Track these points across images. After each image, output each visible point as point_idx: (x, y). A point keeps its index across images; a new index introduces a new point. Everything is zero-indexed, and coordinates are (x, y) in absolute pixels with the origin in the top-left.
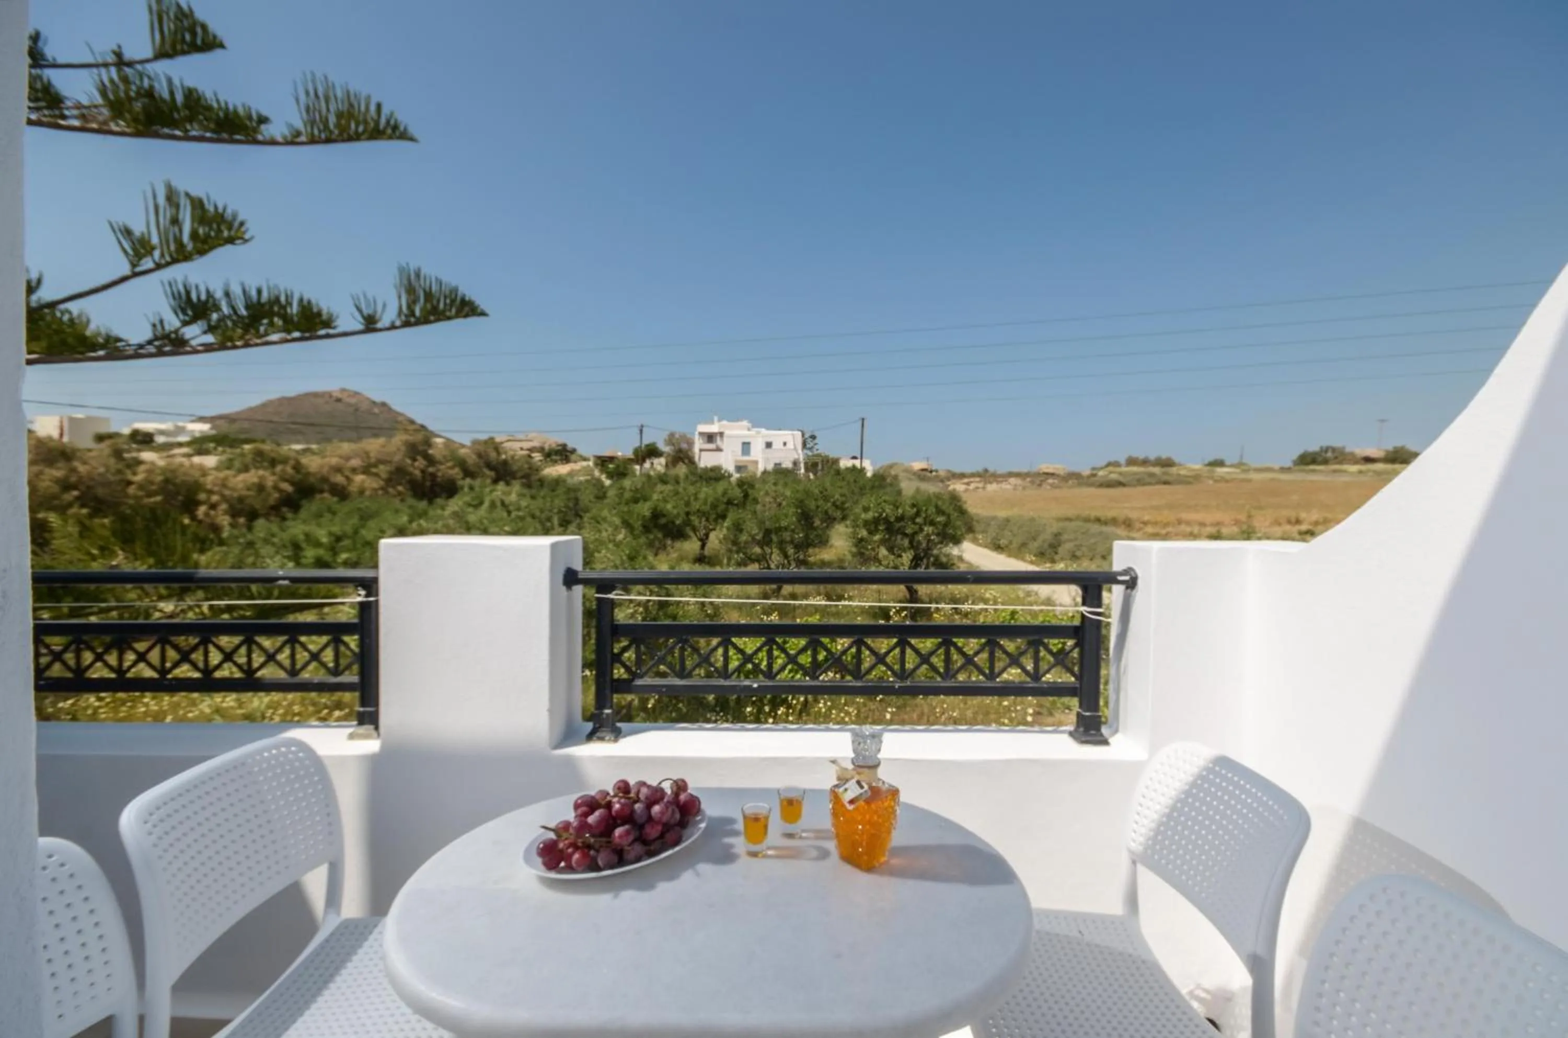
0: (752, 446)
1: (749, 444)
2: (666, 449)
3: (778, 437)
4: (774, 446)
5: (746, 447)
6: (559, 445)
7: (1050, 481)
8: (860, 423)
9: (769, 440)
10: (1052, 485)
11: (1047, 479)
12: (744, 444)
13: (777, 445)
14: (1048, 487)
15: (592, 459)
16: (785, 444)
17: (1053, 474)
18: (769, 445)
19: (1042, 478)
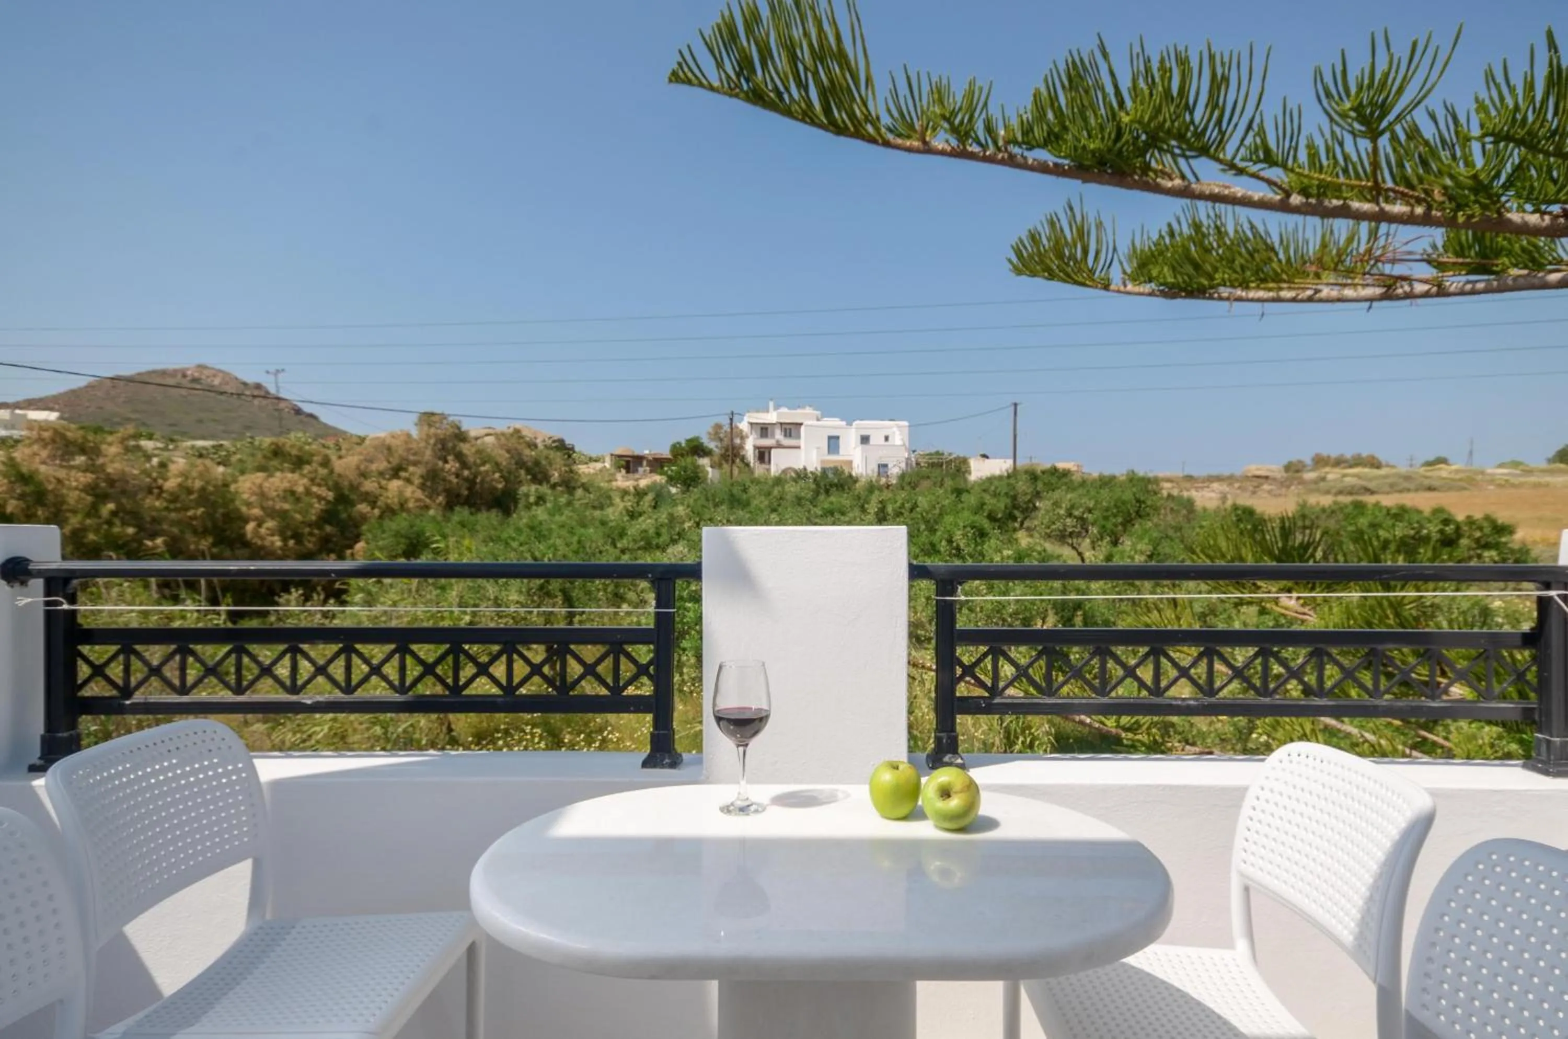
0: (842, 441)
1: (837, 438)
2: (712, 445)
3: (876, 428)
4: (872, 441)
5: (833, 442)
6: (554, 441)
7: (1266, 487)
8: (1012, 408)
9: (865, 433)
10: (1269, 492)
11: (1262, 484)
12: (830, 438)
13: (876, 439)
14: (1265, 495)
15: (608, 459)
16: (887, 438)
17: (1267, 478)
18: (865, 440)
19: (1255, 484)
